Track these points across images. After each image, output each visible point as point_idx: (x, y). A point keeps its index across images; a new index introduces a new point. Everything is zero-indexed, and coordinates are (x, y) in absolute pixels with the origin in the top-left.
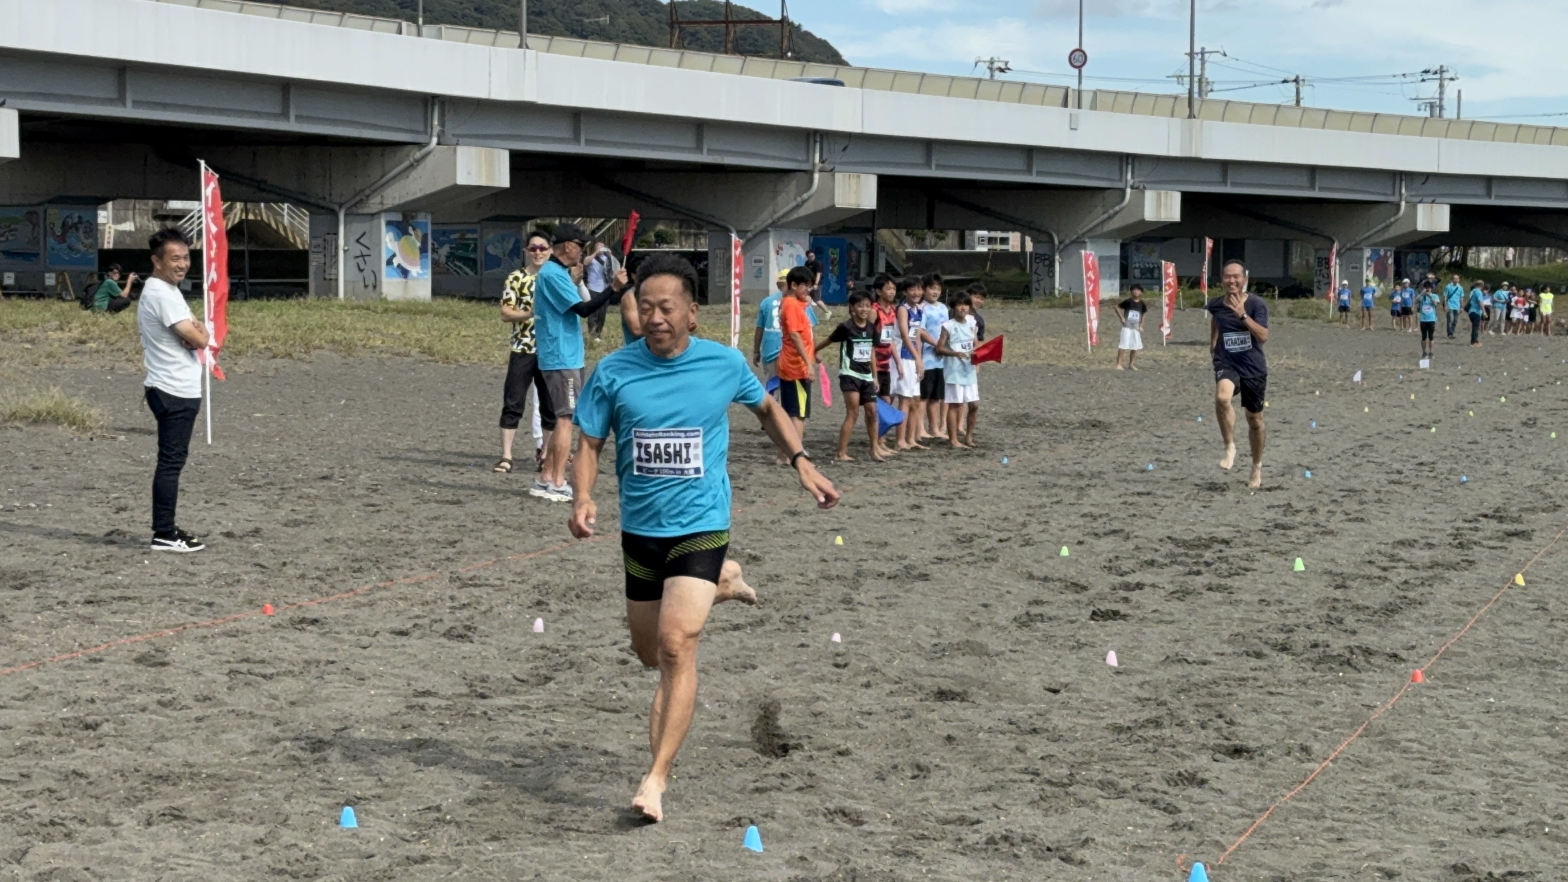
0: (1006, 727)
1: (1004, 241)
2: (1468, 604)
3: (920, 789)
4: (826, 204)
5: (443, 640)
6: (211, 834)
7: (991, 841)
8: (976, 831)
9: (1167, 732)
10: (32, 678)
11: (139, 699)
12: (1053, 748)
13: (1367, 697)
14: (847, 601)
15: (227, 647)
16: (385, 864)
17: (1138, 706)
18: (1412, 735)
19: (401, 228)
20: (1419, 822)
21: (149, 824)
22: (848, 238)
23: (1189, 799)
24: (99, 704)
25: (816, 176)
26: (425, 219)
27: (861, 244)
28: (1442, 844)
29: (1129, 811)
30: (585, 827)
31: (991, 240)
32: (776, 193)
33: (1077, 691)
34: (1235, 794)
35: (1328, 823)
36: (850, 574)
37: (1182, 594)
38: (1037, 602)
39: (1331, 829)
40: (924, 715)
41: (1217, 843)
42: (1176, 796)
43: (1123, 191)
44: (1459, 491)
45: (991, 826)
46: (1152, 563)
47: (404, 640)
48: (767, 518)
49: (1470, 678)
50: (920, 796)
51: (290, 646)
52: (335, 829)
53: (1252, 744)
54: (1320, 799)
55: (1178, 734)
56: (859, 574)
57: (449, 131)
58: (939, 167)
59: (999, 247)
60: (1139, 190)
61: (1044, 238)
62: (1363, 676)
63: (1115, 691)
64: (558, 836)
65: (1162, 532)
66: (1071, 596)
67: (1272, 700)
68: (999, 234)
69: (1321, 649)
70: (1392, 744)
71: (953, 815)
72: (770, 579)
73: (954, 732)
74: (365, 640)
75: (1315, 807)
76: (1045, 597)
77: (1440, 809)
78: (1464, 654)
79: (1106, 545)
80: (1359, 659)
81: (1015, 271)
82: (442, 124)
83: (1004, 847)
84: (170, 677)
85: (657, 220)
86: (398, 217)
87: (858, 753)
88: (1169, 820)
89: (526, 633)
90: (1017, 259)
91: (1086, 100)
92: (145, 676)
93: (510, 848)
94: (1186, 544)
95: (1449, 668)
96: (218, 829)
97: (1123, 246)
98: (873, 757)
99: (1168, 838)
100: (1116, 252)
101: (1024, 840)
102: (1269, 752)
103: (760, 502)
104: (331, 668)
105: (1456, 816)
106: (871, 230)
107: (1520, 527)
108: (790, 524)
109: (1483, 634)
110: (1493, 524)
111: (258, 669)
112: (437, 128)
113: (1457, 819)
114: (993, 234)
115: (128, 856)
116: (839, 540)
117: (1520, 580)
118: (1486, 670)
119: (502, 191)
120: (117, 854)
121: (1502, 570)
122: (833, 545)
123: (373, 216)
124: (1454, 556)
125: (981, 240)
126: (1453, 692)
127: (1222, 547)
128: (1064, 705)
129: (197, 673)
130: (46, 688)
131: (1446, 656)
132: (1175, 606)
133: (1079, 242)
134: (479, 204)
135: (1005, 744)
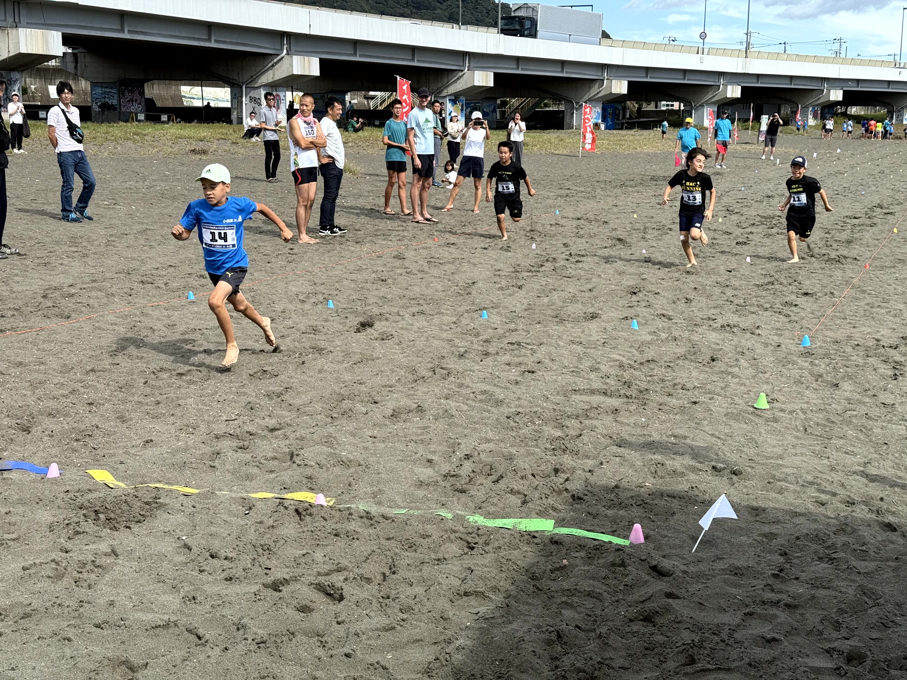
0: (716, 284)
1: (672, 105)
2: (878, 240)
3: (689, 307)
4: (609, 92)
5: (500, 251)
6: (436, 320)
7: (723, 326)
8: (716, 323)
9: (777, 287)
10: (359, 263)
11: (399, 271)
12: (736, 292)
13: (849, 274)
14: (643, 238)
15: (425, 253)
16: (502, 332)
17: (763, 277)
18: (870, 288)
19: (454, 102)
20: (883, 320)
21: (414, 316)
22: (616, 105)
23: (793, 311)
24: (385, 272)
25: (605, 81)
26: (463, 98)
27: (620, 107)
28: (894, 329)
29: (771, 316)
30: (570, 319)
31: (667, 105)
32: (590, 88)
33: (739, 271)
34: (809, 310)
35: (849, 321)
36: (642, 228)
37: (768, 236)
38: (715, 239)
39: (850, 323)
40: (684, 280)
41: (808, 328)
42: (786, 310)
43: (719, 86)
44: (862, 198)
45: (720, 321)
46: (754, 224)
47: (485, 251)
48: (607, 208)
49: (886, 267)
50: (690, 309)
51: (446, 253)
52: (480, 319)
53: (810, 292)
54: (843, 312)
55: (781, 288)
56: (645, 228)
57: (472, 66)
58: (650, 78)
59: (670, 108)
60: (725, 86)
61: (688, 104)
62: (845, 266)
63: (753, 272)
64: (562, 322)
65: (754, 213)
66: (727, 237)
67: (813, 275)
68: (670, 103)
69: (826, 256)
70: (864, 292)
71: (705, 317)
72: (613, 230)
73: (697, 287)
74: (473, 251)
75: (842, 315)
76: (717, 236)
77: (890, 316)
78: (882, 258)
79: (734, 217)
80: (842, 260)
81: (676, 117)
82: (469, 63)
83: (728, 329)
84: (407, 263)
85: (545, 99)
86: (453, 98)
87: (662, 294)
88: (787, 320)
89: (529, 249)
90: (677, 112)
91: (706, 51)
92: (398, 263)
93: (545, 326)
94: (764, 217)
95: (877, 263)
96: (439, 318)
97: (718, 108)
98: (669, 295)
99: (789, 326)
100: (716, 109)
101: (735, 326)
102: (819, 294)
103: (602, 202)
104: (463, 261)
105: (897, 319)
106: (625, 102)
107: (891, 211)
108: (615, 210)
109: (886, 250)
110: (879, 210)
111: (437, 261)
112: (467, 64)
113: (898, 320)
114: (668, 103)
115: (410, 327)
116: (635, 216)
117: (895, 230)
118: (892, 265)
119: (491, 88)
120: (405, 326)
121: (887, 227)
122: (633, 218)
123: (444, 97)
124: (868, 222)
125: (664, 105)
126: (882, 272)
127: (779, 218)
128: (735, 276)
129: (416, 262)
130: (365, 267)
131: (875, 259)
132: (766, 240)
133: (702, 106)
134: (481, 93)
135: (717, 291)
